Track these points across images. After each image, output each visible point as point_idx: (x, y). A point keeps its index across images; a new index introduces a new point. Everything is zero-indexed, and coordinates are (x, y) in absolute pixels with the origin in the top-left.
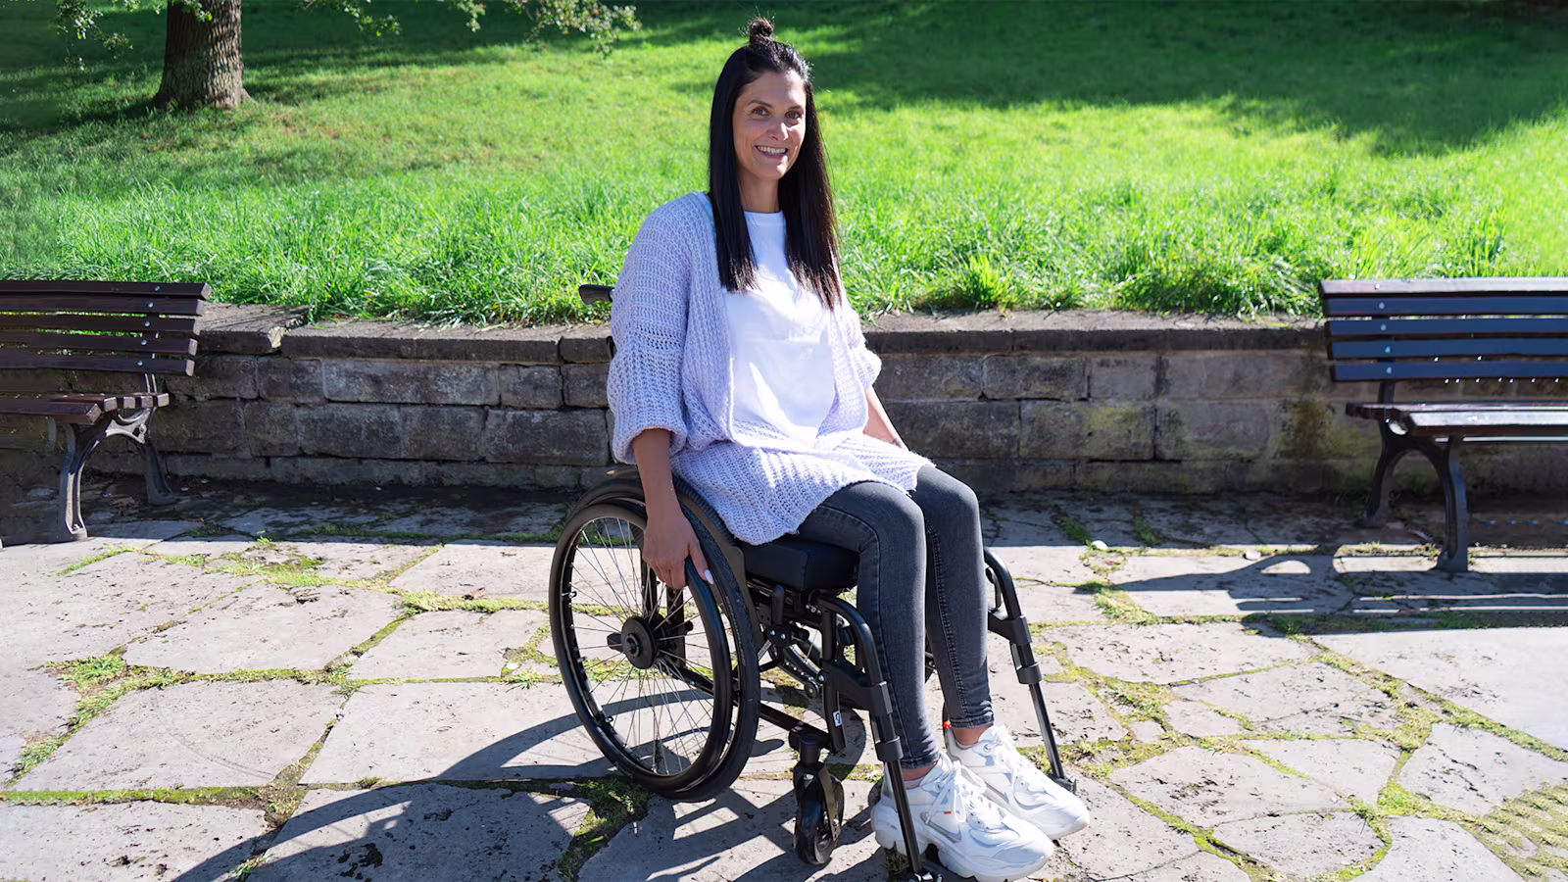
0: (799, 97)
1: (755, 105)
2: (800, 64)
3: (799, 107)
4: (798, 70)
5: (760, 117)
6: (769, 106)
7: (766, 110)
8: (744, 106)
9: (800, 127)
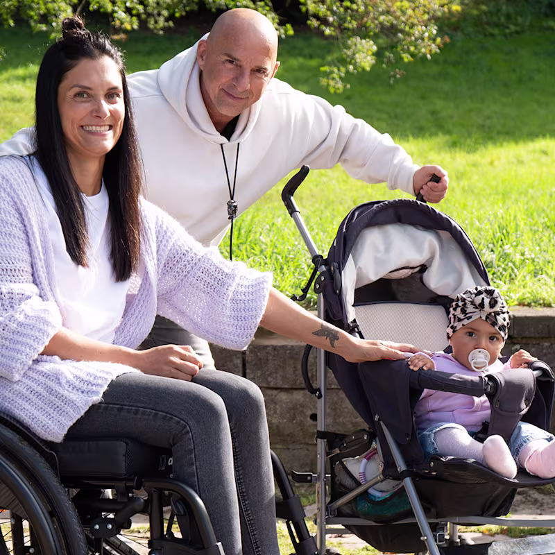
0: (115, 79)
1: (77, 90)
2: (113, 51)
3: (116, 88)
4: (111, 56)
5: (83, 99)
6: (89, 89)
7: (87, 93)
8: (67, 89)
9: (119, 106)
